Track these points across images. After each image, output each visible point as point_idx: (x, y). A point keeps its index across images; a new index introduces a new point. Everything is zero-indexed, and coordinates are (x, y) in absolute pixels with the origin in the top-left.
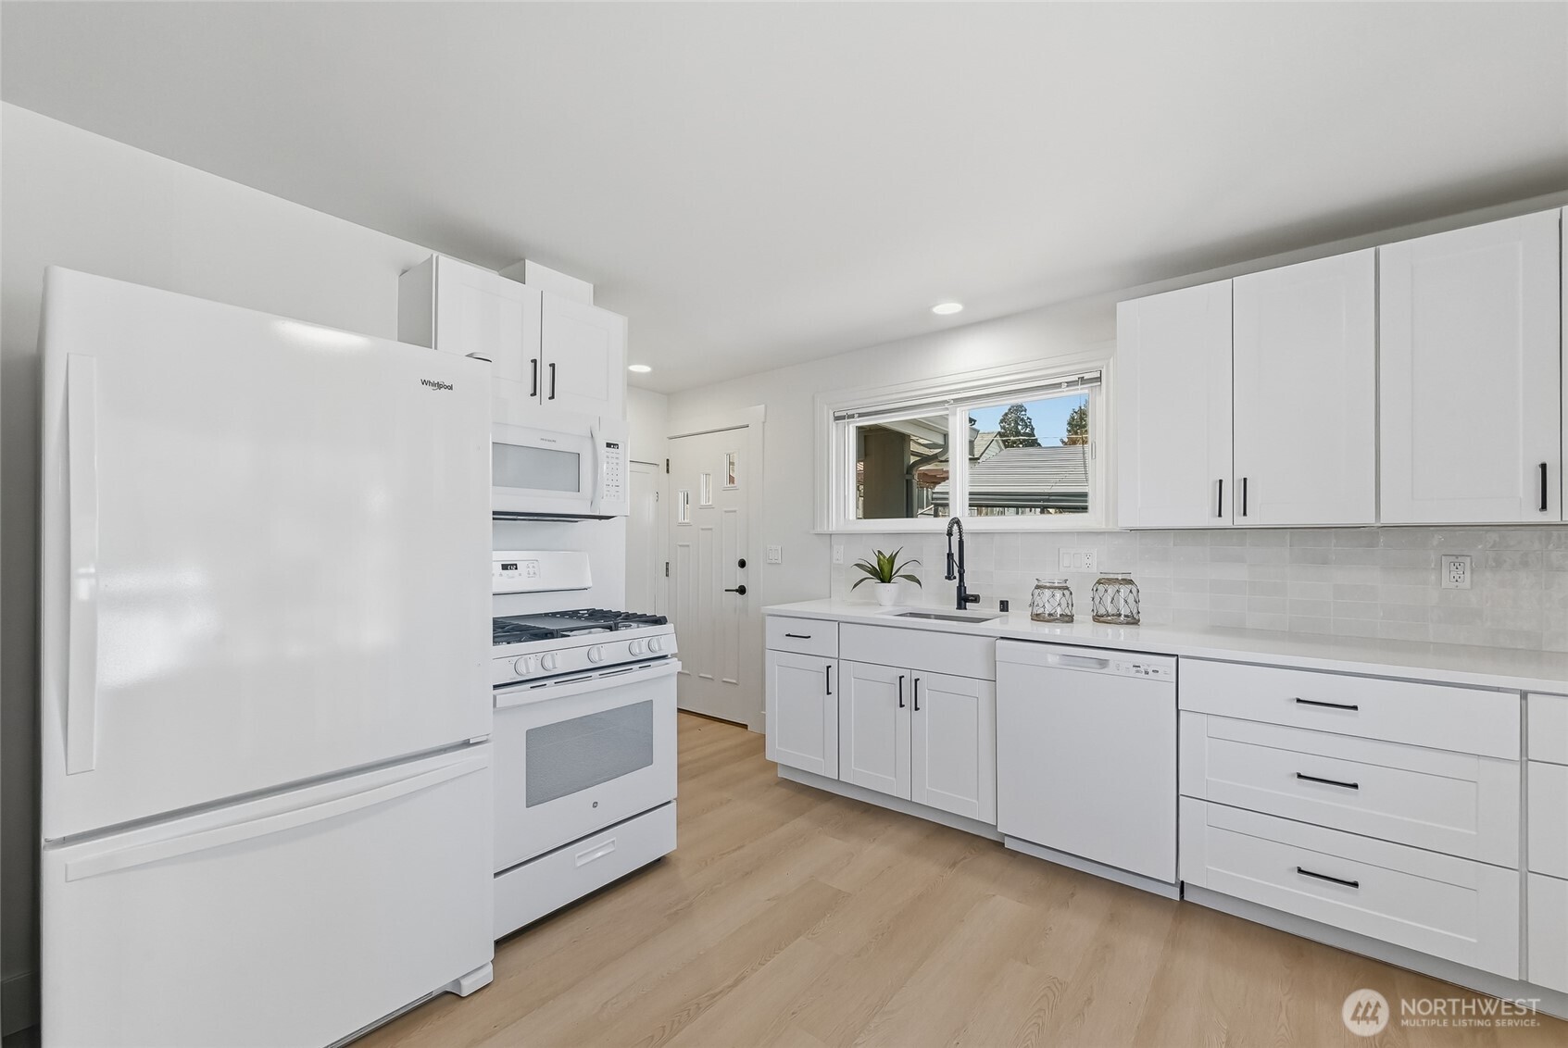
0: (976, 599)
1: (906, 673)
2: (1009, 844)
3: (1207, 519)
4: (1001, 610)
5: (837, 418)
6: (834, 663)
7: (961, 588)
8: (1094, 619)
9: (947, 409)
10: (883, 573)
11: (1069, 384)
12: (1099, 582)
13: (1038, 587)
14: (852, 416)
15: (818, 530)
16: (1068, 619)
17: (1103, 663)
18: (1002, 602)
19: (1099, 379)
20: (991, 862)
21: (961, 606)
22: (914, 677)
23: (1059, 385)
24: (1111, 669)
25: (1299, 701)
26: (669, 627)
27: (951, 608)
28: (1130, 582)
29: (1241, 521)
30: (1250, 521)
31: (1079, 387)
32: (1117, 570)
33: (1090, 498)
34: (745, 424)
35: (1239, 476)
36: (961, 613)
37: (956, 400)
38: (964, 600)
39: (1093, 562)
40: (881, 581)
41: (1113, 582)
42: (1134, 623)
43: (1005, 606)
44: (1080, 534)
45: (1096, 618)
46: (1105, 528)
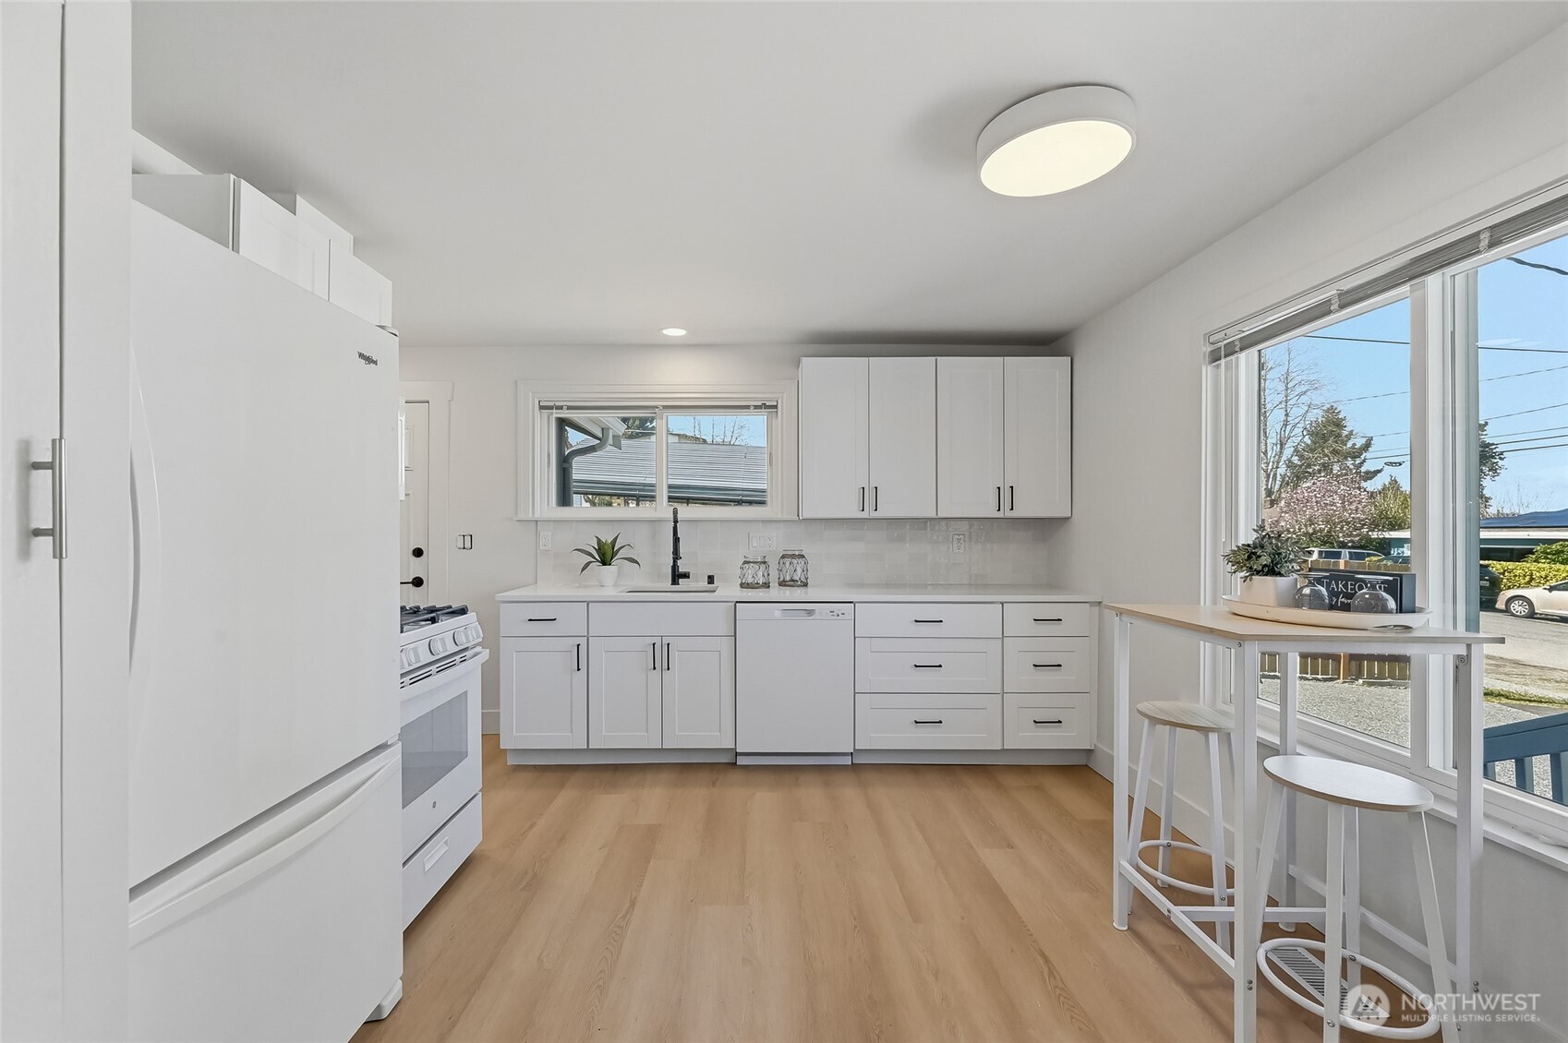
0: (686, 576)
1: (658, 641)
2: (741, 761)
3: (854, 510)
4: (709, 583)
5: (542, 408)
6: (583, 642)
7: (675, 567)
8: (780, 585)
9: (655, 413)
10: (605, 555)
11: (756, 407)
12: (783, 557)
13: (745, 562)
14: (551, 408)
15: (522, 516)
16: (766, 585)
17: (810, 612)
18: (709, 577)
19: (776, 407)
20: (736, 776)
21: (675, 582)
22: (665, 642)
23: (748, 407)
24: (816, 616)
25: (916, 621)
26: (470, 617)
27: (667, 584)
28: (803, 556)
29: (875, 515)
30: (879, 514)
31: (763, 410)
32: (793, 548)
33: (768, 494)
34: (426, 399)
35: (873, 485)
36: (675, 588)
37: (665, 407)
38: (677, 576)
39: (773, 543)
40: (604, 563)
41: (793, 556)
42: (806, 585)
43: (711, 579)
44: (763, 521)
45: (783, 584)
46: (779, 516)
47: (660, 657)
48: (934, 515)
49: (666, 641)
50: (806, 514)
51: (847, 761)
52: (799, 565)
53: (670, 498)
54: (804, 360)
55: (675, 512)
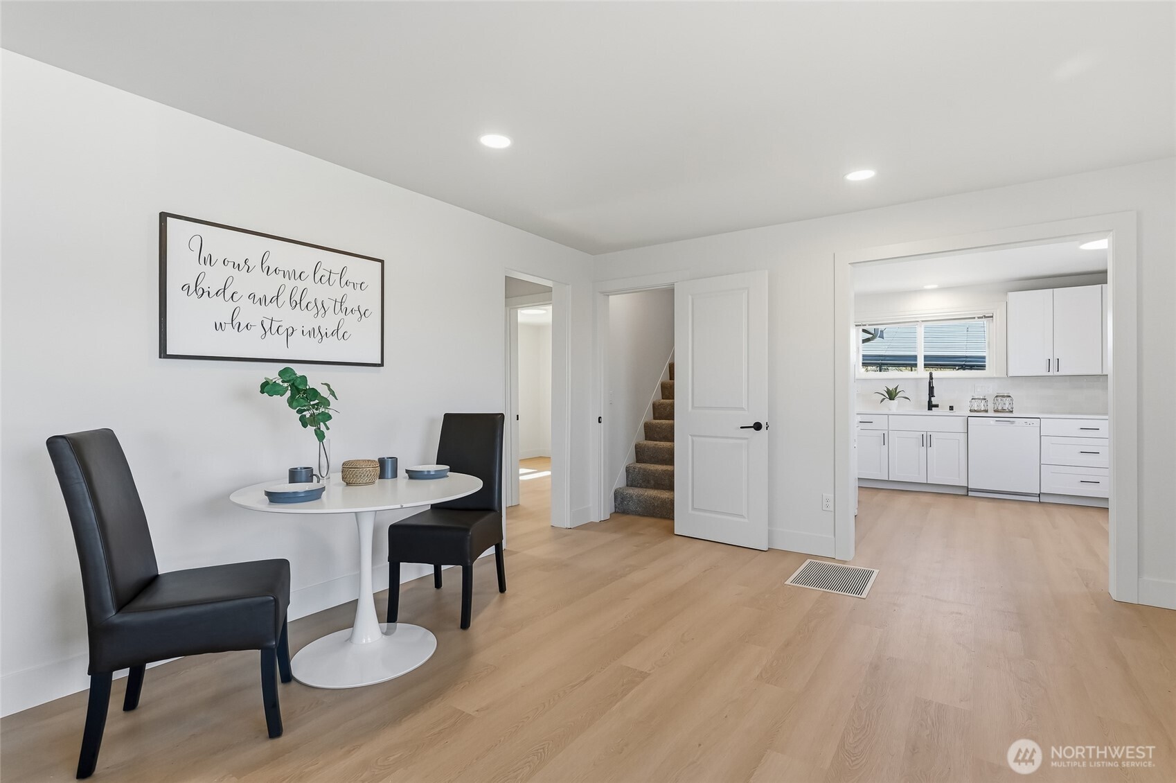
0: (937, 406)
1: (923, 433)
2: (971, 494)
3: (1043, 371)
4: (950, 410)
6: (886, 432)
7: (930, 402)
9: (918, 324)
10: (891, 395)
11: (979, 318)
12: (997, 397)
13: (973, 399)
14: (860, 325)
16: (986, 411)
17: (1013, 422)
19: (992, 317)
21: (930, 409)
23: (974, 318)
24: (1016, 424)
25: (1080, 428)
28: (1010, 396)
29: (1057, 373)
30: (1060, 373)
31: (984, 319)
32: (1002, 391)
33: (987, 360)
35: (1056, 358)
37: (923, 321)
38: (931, 406)
39: (990, 390)
40: (890, 399)
41: (1003, 396)
42: (1012, 412)
43: (951, 408)
44: (984, 378)
45: (996, 411)
46: (995, 375)
47: (926, 441)
48: (1100, 373)
49: (929, 434)
50: (1010, 375)
51: (1037, 499)
52: (1007, 401)
53: (926, 366)
54: (1010, 294)
55: (931, 374)
